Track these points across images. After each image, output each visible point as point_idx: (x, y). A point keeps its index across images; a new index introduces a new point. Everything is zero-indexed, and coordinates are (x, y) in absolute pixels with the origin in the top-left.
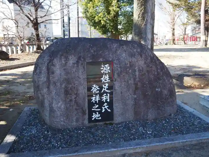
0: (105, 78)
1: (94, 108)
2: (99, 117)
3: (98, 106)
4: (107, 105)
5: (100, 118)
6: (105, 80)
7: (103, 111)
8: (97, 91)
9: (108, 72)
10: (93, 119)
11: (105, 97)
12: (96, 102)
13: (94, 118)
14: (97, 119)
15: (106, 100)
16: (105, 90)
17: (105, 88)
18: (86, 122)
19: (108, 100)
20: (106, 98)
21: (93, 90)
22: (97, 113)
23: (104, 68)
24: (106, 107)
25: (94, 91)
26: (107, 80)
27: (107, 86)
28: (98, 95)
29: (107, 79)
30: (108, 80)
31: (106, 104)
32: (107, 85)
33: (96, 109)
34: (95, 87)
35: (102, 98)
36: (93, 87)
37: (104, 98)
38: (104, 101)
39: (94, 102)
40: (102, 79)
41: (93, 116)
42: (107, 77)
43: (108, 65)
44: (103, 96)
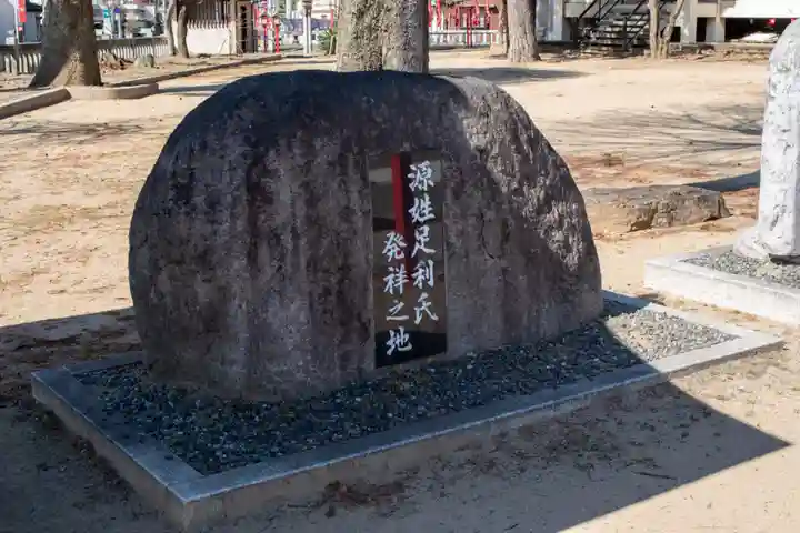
0: (419, 206)
1: (390, 314)
2: (405, 345)
3: (402, 304)
4: (426, 300)
5: (410, 347)
6: (422, 215)
7: (418, 321)
8: (399, 253)
9: (429, 186)
10: (389, 352)
11: (421, 270)
12: (396, 290)
13: (393, 347)
14: (400, 349)
15: (425, 282)
16: (422, 247)
17: (419, 242)
18: (369, 364)
19: (431, 283)
20: (424, 274)
21: (389, 250)
22: (402, 329)
23: (415, 173)
24: (425, 305)
25: (390, 254)
26: (424, 215)
27: (426, 234)
28: (403, 266)
29: (426, 212)
30: (430, 212)
31: (425, 295)
32: (426, 228)
33: (396, 315)
34: (394, 242)
35: (414, 275)
36: (388, 239)
37: (419, 276)
38: (421, 285)
39: (391, 291)
40: (412, 210)
41: (390, 343)
42: (426, 203)
43: (427, 163)
44: (417, 271)
